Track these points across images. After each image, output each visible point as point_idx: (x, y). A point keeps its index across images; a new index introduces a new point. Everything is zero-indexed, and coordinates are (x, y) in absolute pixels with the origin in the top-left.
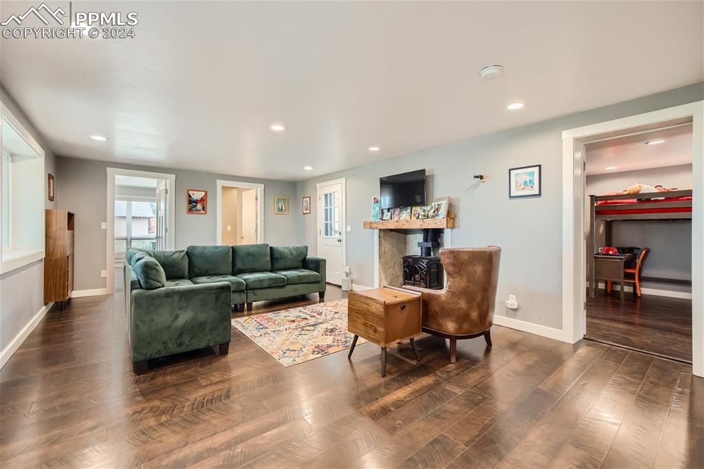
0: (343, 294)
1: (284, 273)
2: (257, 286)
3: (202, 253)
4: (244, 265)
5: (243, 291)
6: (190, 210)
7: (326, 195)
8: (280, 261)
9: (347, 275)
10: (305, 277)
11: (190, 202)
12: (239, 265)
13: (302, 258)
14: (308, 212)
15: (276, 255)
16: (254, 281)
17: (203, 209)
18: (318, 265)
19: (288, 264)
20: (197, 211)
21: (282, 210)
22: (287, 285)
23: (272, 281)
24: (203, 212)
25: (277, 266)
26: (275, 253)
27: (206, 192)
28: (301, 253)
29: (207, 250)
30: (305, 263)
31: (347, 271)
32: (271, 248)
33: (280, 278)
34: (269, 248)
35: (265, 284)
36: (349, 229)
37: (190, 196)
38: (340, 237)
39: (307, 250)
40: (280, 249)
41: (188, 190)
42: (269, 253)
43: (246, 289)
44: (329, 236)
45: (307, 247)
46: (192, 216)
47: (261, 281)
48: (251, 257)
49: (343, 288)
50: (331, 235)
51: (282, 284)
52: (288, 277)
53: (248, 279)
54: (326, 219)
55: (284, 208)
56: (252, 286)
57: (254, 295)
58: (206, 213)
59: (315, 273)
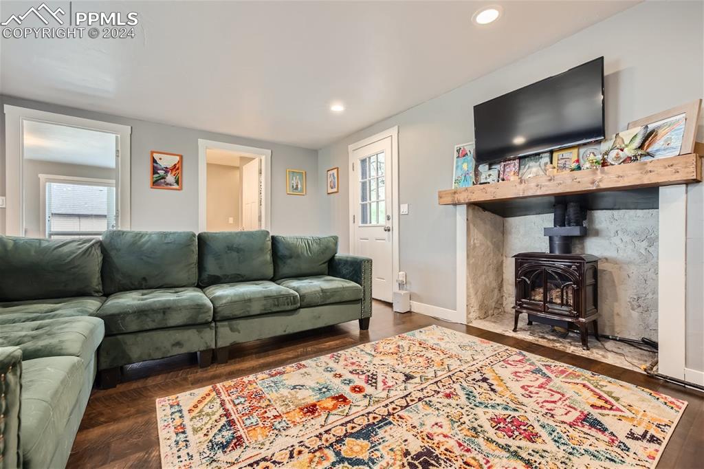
0: (395, 318)
1: (295, 283)
2: (238, 313)
3: (134, 244)
4: (220, 268)
5: (207, 324)
6: (156, 183)
7: (363, 161)
8: (289, 261)
9: (401, 285)
10: (335, 292)
11: (155, 171)
12: (212, 268)
13: (328, 257)
14: (335, 190)
15: (282, 251)
16: (233, 303)
17: (177, 182)
18: (357, 270)
19: (304, 267)
20: (167, 184)
21: (297, 188)
22: (300, 308)
23: (270, 301)
24: (176, 186)
25: (285, 270)
26: (281, 247)
27: (181, 157)
28: (327, 248)
29: (146, 238)
30: (333, 267)
31: (401, 279)
32: (273, 238)
33: (288, 296)
34: (269, 238)
35: (256, 308)
36: (404, 208)
37: (154, 161)
38: (389, 225)
39: (336, 244)
40: (290, 241)
41: (152, 153)
42: (270, 247)
43: (214, 320)
44: (368, 225)
45: (336, 239)
46: (160, 193)
47: (247, 301)
48: (235, 254)
49: (397, 308)
50: (370, 223)
51: (289, 308)
52: (304, 291)
53: (220, 298)
54: (364, 198)
55: (299, 186)
56: (227, 313)
57: (232, 330)
58: (180, 189)
59: (353, 284)
